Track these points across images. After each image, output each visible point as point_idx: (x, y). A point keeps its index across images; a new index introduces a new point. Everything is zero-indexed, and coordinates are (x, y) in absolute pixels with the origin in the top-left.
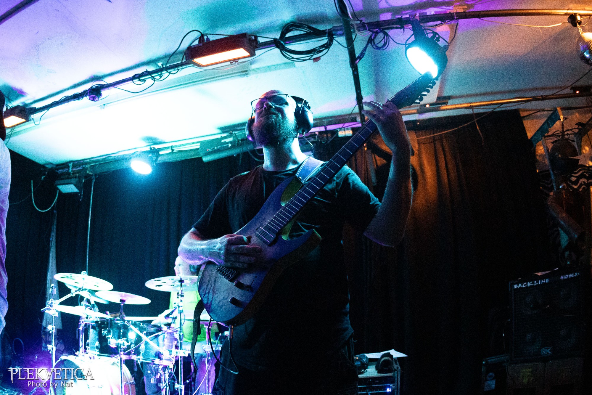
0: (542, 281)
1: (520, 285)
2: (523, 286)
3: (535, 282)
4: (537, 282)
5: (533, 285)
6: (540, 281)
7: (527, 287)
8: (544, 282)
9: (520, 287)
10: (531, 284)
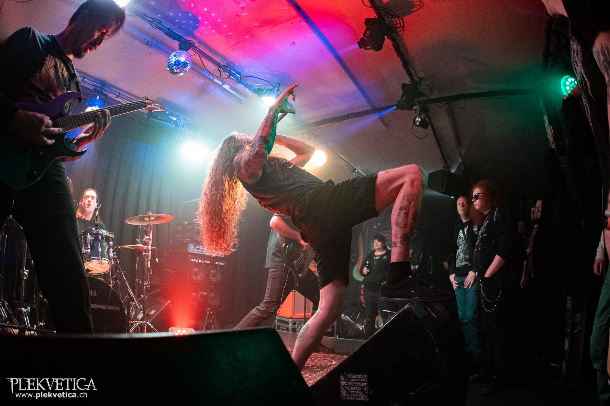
0: (207, 261)
1: (195, 260)
2: (197, 261)
3: (203, 261)
4: (204, 261)
5: (201, 262)
6: (205, 261)
7: (198, 262)
8: (208, 262)
9: (195, 261)
10: (201, 261)
